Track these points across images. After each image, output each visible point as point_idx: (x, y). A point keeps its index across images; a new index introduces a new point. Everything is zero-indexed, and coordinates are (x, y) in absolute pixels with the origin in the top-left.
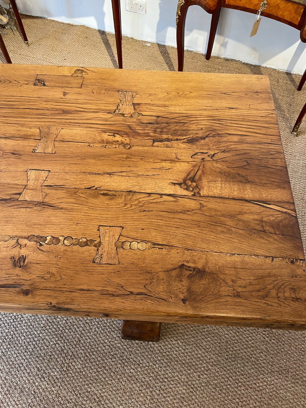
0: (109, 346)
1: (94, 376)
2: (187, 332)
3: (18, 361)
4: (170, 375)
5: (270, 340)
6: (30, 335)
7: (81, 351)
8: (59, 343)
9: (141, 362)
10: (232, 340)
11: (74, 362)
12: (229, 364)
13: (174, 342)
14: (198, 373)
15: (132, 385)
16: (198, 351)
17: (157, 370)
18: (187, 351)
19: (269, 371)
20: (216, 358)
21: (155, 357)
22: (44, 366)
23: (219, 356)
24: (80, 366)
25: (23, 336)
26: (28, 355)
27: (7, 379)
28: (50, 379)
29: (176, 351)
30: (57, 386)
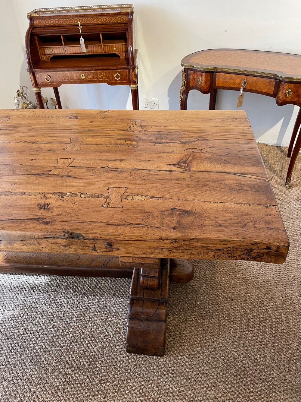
0: (113, 359)
1: (97, 388)
2: (193, 348)
3: (22, 371)
4: (175, 389)
5: (281, 358)
6: (37, 346)
7: (85, 363)
8: (65, 355)
9: (145, 375)
10: (241, 357)
11: (77, 373)
12: (238, 380)
13: (180, 357)
14: (206, 389)
15: (135, 398)
16: (205, 367)
17: (161, 384)
18: (193, 366)
19: (282, 388)
20: (224, 374)
21: (160, 372)
22: (47, 376)
23: (227, 373)
24: (82, 378)
25: (31, 347)
26: (33, 365)
27: (8, 387)
28: (52, 389)
29: (182, 366)
30: (58, 396)
